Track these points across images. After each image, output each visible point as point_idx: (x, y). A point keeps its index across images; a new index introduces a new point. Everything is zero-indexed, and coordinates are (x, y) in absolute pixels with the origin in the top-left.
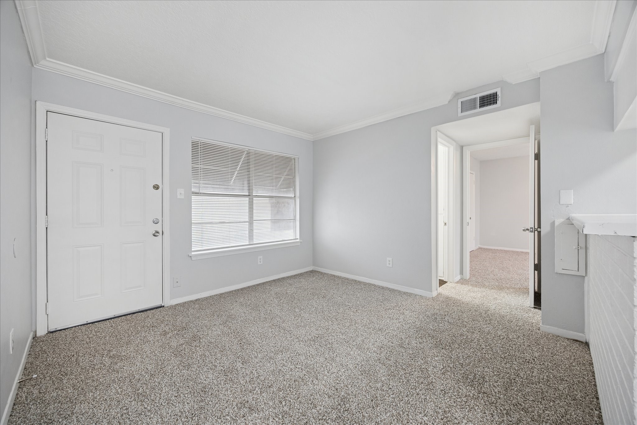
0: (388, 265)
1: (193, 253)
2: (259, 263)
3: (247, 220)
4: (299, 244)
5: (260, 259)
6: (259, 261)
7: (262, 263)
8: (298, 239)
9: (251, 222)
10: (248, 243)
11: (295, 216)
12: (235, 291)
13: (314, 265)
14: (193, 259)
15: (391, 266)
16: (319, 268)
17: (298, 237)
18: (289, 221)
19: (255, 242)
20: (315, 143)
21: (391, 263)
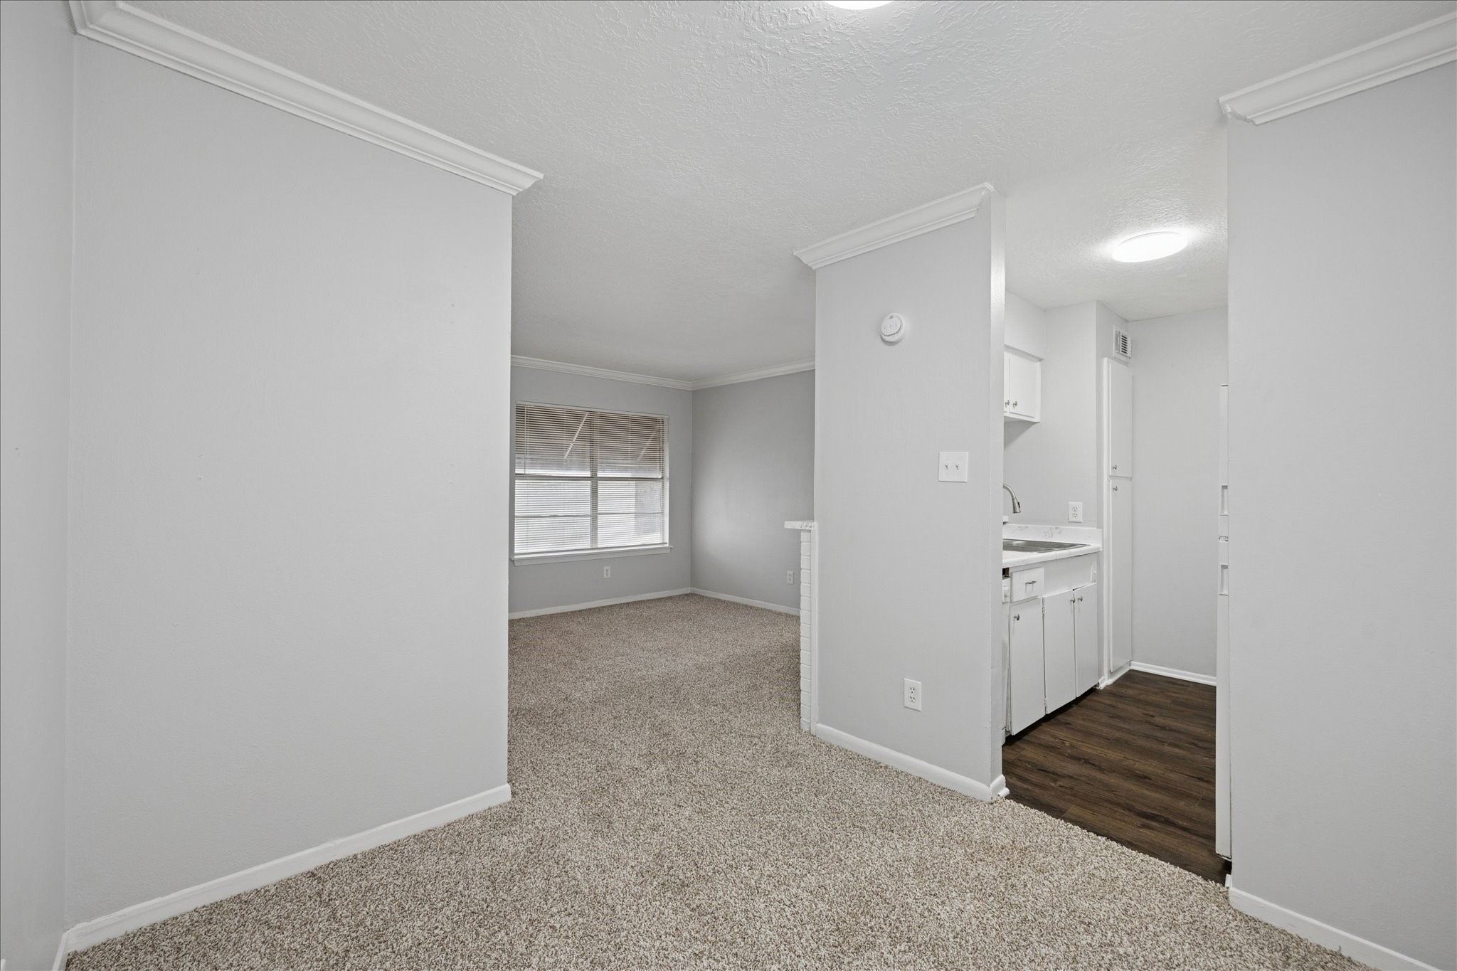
0: (788, 581)
1: (516, 557)
2: (605, 576)
3: (589, 513)
4: (668, 551)
5: (607, 570)
6: (605, 573)
7: (609, 576)
8: (666, 543)
9: (594, 516)
10: (589, 547)
11: (663, 508)
12: (571, 612)
13: (693, 585)
14: (516, 564)
15: (792, 582)
16: (700, 590)
17: (667, 540)
18: (652, 515)
19: (599, 546)
20: (695, 393)
21: (792, 578)
